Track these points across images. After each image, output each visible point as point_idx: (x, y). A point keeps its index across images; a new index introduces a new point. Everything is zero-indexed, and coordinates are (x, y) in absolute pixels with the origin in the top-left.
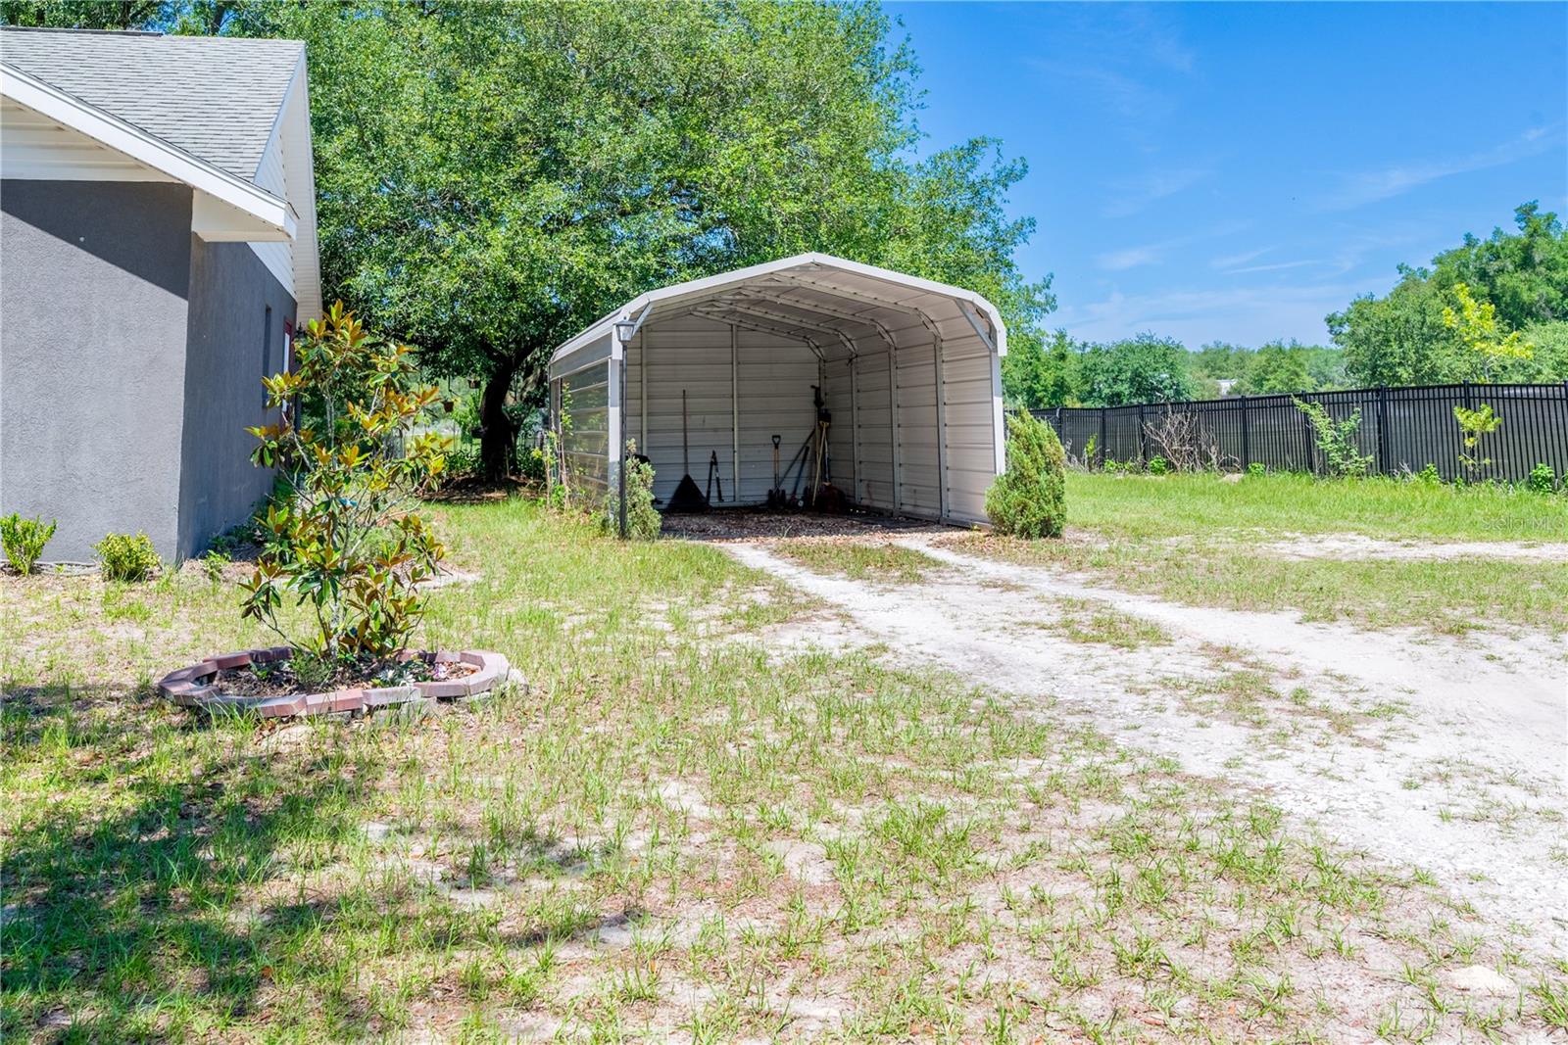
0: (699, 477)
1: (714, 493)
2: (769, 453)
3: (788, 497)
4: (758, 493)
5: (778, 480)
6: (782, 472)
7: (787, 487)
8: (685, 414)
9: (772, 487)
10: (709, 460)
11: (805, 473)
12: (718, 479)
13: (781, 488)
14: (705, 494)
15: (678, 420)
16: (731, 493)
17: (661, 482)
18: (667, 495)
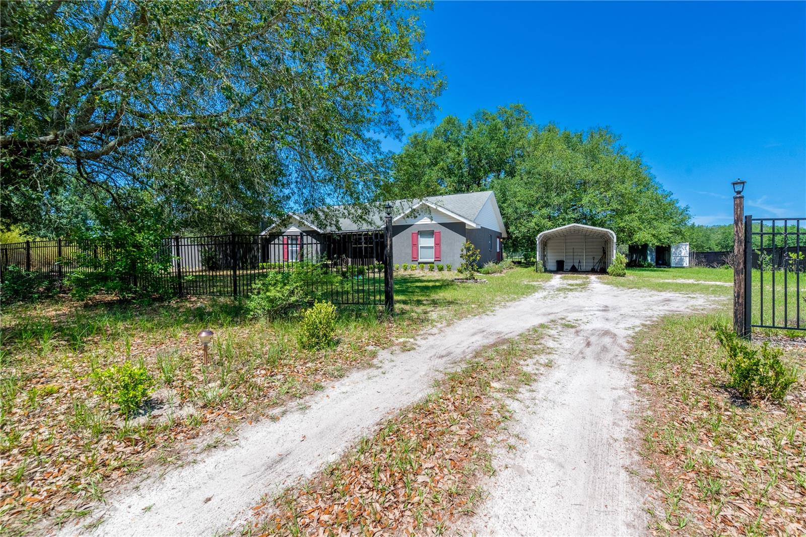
0: (576, 265)
1: (579, 268)
2: (592, 260)
3: (596, 270)
4: (590, 268)
5: (594, 266)
6: (595, 264)
7: (596, 268)
8: (573, 252)
9: (592, 267)
10: (579, 262)
11: (600, 265)
12: (580, 266)
14: (577, 267)
15: (572, 254)
16: (583, 268)
17: (567, 266)
18: (569, 268)
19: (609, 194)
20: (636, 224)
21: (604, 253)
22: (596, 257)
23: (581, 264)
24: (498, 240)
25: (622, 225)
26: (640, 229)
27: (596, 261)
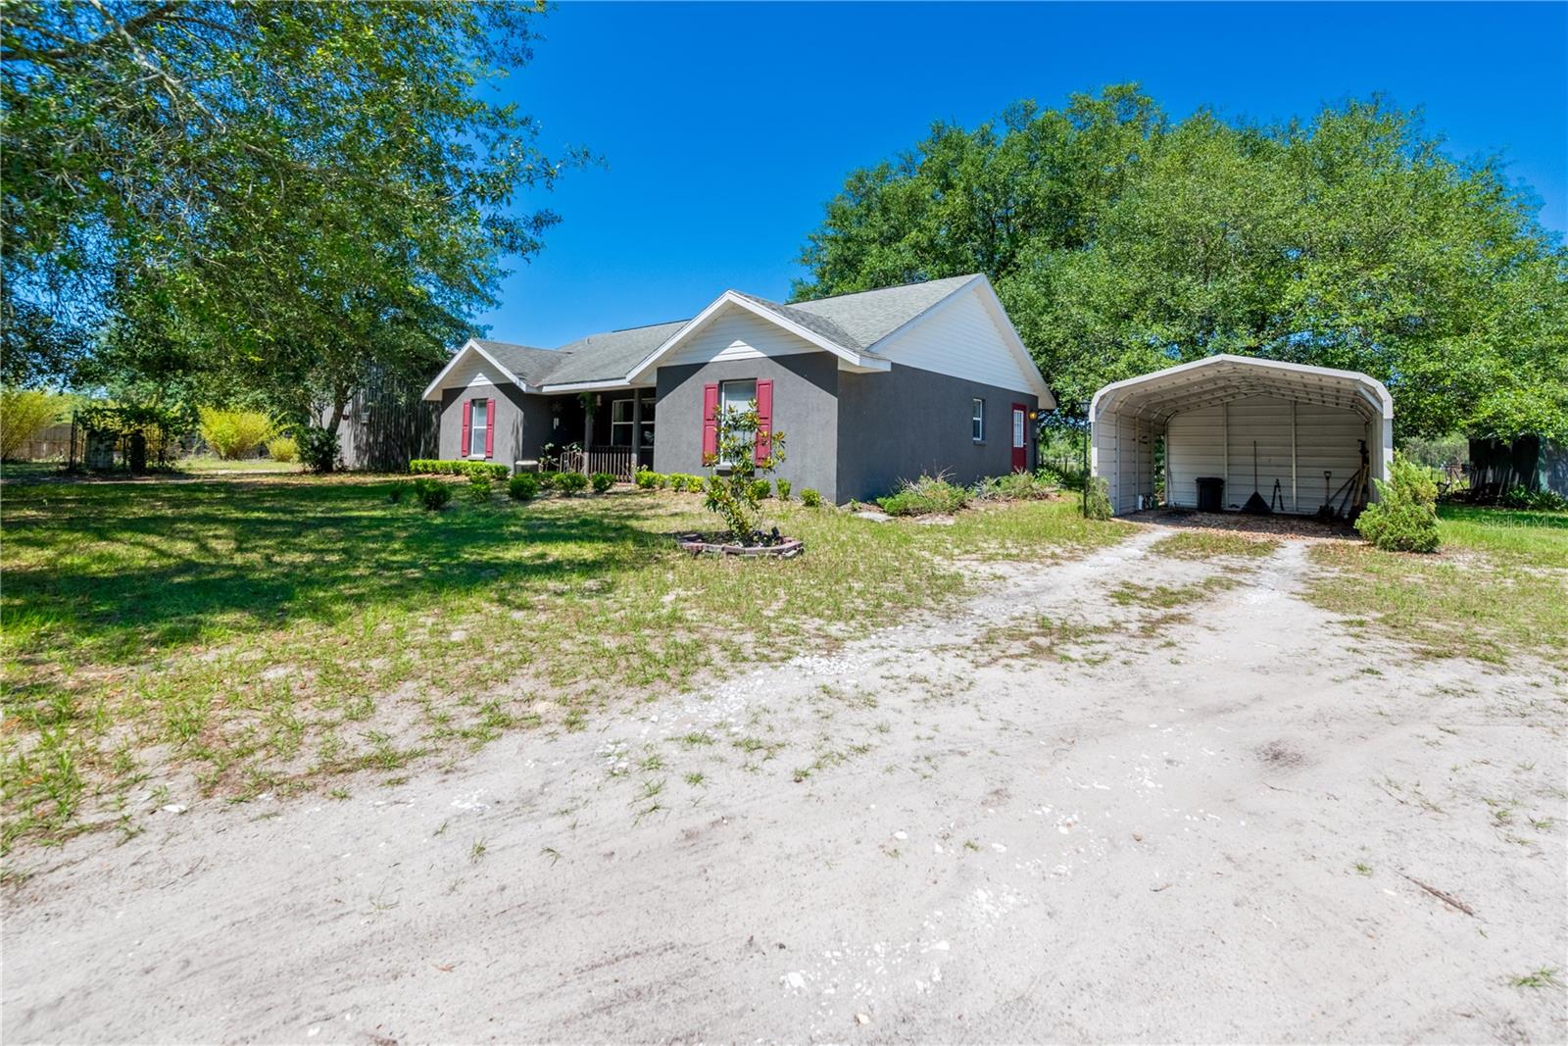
0: (1266, 494)
1: (1277, 504)
2: (1323, 483)
3: (1336, 512)
4: (1313, 507)
5: (1329, 501)
6: (1331, 495)
7: (1336, 506)
8: (1255, 455)
9: (1323, 504)
10: (1274, 484)
11: (1351, 497)
12: (1280, 497)
13: (1330, 505)
14: (1270, 504)
15: (1251, 459)
16: (1290, 506)
17: (1236, 495)
18: (1242, 503)
19: (1381, 275)
20: (1485, 365)
21: (1366, 460)
22: (1335, 472)
23: (1284, 492)
24: (1019, 415)
25: (1431, 367)
26: (1504, 381)
27: (1336, 484)
